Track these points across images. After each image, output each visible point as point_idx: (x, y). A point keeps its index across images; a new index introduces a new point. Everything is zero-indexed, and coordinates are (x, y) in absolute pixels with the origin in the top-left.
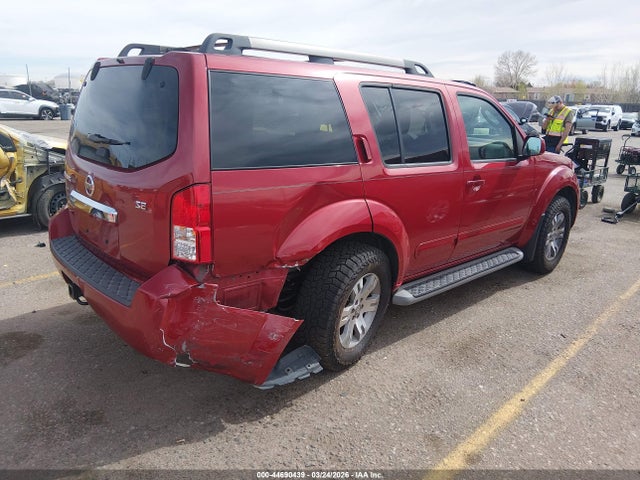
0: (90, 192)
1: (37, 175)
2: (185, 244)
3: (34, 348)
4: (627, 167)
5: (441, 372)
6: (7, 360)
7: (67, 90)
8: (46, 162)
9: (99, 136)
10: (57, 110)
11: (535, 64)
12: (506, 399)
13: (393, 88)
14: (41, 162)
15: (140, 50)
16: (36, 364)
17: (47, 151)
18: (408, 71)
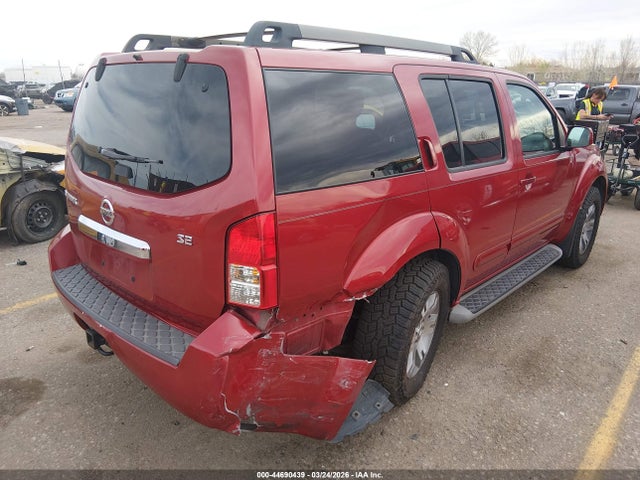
0: (108, 219)
1: (9, 183)
2: (245, 286)
3: (37, 399)
4: (610, 146)
5: (514, 398)
6: (7, 417)
7: (21, 83)
8: (21, 168)
9: (115, 151)
10: (13, 105)
11: (496, 44)
12: (595, 427)
13: (449, 79)
14: (14, 169)
15: (147, 42)
16: (43, 421)
17: (20, 156)
18: (454, 58)
